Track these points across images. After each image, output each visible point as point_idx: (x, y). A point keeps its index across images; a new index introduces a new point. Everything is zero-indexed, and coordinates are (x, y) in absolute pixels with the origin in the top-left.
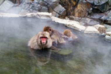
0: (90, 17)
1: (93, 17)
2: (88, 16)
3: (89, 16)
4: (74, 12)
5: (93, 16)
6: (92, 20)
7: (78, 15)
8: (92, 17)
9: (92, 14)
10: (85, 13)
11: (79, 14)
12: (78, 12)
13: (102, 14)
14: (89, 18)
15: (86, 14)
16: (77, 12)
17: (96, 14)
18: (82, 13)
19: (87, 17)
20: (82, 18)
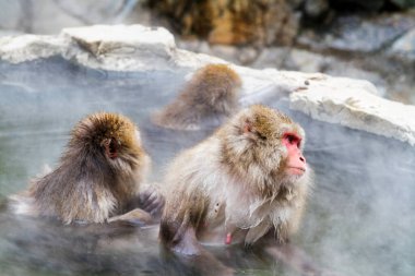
0: (315, 45)
1: (339, 44)
2: (304, 40)
3: (311, 33)
4: (202, 13)
5: (338, 36)
6: (329, 60)
7: (235, 30)
8: (329, 40)
9: (327, 21)
10: (282, 15)
11: (243, 27)
12: (233, 11)
13: (397, 17)
14: (307, 48)
15: (285, 21)
16: (221, 13)
17: (356, 18)
18: (259, 20)
19: (295, 44)
20: (258, 50)
